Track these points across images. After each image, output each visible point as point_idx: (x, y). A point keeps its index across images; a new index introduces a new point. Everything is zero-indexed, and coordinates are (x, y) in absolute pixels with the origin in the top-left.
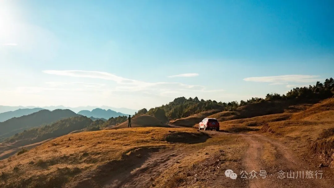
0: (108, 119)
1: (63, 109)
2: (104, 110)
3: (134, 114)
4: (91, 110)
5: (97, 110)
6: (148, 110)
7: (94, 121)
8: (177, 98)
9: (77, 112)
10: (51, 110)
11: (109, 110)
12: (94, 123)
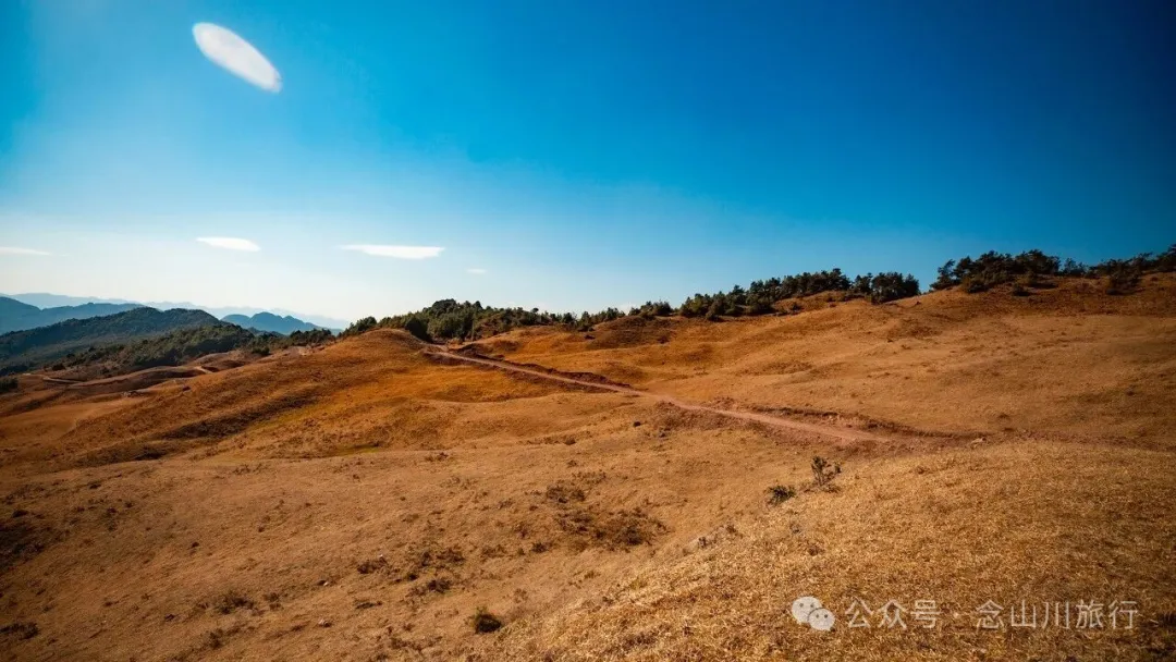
0: (289, 334)
1: (189, 308)
2: (279, 317)
3: (348, 327)
4: (251, 316)
5: (265, 317)
6: (378, 321)
7: (257, 335)
8: (439, 300)
9: (220, 317)
10: (163, 309)
11: (289, 317)
12: (257, 340)
